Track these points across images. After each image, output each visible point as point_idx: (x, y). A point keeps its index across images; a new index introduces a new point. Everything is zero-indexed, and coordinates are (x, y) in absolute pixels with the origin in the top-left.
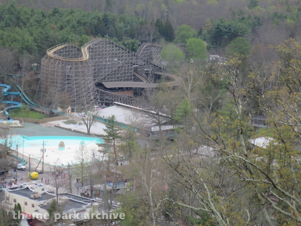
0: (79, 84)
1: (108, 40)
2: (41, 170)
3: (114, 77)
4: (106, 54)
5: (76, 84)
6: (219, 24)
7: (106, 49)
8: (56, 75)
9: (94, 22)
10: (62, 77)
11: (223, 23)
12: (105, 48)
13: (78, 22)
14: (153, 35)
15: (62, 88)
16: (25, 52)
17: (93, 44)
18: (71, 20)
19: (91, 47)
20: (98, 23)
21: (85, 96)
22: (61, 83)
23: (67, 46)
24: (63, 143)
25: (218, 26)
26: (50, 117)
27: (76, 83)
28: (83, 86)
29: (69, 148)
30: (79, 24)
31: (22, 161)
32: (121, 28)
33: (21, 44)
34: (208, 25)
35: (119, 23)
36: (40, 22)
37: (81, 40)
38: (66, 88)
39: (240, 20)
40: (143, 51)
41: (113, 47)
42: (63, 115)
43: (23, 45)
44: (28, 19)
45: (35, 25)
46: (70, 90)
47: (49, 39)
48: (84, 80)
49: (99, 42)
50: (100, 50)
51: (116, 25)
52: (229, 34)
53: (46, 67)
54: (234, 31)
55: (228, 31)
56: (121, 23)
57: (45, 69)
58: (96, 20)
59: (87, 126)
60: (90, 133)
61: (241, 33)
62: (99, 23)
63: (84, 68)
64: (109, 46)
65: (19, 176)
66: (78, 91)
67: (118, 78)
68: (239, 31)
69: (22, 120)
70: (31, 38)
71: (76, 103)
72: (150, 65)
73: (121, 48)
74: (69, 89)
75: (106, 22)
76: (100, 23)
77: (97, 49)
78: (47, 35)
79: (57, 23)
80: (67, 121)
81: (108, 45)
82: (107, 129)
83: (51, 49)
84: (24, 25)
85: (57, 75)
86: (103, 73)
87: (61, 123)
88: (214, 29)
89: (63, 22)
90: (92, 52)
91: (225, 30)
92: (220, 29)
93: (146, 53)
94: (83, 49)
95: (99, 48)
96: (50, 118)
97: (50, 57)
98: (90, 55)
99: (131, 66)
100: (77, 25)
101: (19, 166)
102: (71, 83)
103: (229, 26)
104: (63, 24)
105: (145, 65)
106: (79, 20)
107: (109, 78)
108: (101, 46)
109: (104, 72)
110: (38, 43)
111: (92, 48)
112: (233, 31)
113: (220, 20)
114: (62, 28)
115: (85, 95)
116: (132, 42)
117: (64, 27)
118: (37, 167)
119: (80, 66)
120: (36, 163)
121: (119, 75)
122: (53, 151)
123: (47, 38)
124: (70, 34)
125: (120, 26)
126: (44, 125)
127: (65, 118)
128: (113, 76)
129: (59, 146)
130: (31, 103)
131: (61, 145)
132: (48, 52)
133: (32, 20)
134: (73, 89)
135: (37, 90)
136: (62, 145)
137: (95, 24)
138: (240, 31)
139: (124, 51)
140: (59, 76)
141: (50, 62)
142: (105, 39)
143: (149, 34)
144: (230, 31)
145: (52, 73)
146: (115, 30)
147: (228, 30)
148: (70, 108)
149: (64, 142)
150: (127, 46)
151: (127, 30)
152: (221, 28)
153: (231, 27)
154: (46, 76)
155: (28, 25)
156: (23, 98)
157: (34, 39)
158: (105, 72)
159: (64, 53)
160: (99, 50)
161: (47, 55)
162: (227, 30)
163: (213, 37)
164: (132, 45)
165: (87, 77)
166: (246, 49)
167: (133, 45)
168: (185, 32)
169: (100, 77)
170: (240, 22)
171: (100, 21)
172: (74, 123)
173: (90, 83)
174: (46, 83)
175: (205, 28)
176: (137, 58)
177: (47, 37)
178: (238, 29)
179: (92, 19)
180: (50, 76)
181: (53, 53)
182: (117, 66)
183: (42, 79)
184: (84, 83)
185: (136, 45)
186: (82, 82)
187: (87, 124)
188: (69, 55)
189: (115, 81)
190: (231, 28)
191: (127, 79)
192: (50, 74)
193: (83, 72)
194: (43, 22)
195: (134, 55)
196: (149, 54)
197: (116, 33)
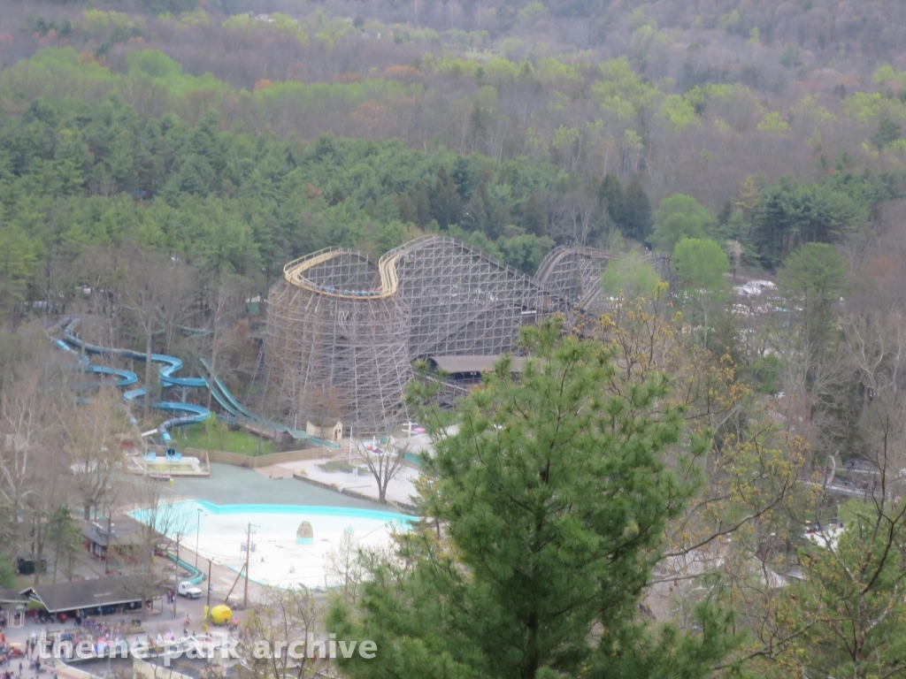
0: (369, 361)
1: (453, 242)
2: (240, 600)
3: (468, 342)
4: (447, 278)
5: (359, 360)
6: (779, 194)
7: (446, 267)
8: (304, 337)
9: (428, 181)
10: (321, 342)
11: (788, 191)
12: (445, 263)
13: (385, 181)
14: (590, 221)
15: (323, 370)
16: (226, 267)
17: (412, 253)
18: (365, 175)
19: (407, 260)
20: (438, 186)
21: (384, 395)
22: (319, 357)
23: (340, 256)
24: (309, 525)
25: (775, 198)
26: (283, 450)
27: (361, 359)
28: (378, 366)
29: (325, 540)
30: (386, 186)
31: (193, 574)
32: (503, 200)
33: (215, 247)
34: (749, 195)
35: (498, 184)
36: (279, 177)
37: (382, 235)
38: (332, 371)
39: (838, 183)
40: (555, 269)
41: (466, 260)
42: (317, 445)
43: (223, 249)
44: (245, 167)
45: (264, 185)
46: (342, 377)
47: (296, 231)
48: (383, 351)
49: (428, 247)
50: (431, 269)
51: (489, 190)
52: (803, 222)
53: (281, 313)
54: (820, 215)
55: (802, 215)
56: (503, 184)
57: (278, 319)
58: (433, 175)
59: (379, 479)
60: (386, 498)
61: (837, 220)
62: (442, 183)
63: (383, 319)
64: (457, 256)
65: (181, 615)
66: (366, 380)
67: (479, 343)
68: (832, 214)
69: (205, 455)
70: (245, 229)
71: (357, 411)
72: (569, 310)
73: (488, 264)
74: (341, 373)
75: (463, 180)
76: (445, 185)
77: (423, 264)
78: (292, 218)
79: (326, 181)
80: (329, 463)
81: (453, 256)
82: (419, 495)
83: (296, 264)
84: (235, 186)
85: (309, 336)
86: (438, 329)
87: (309, 467)
88: (765, 208)
89: (341, 180)
90: (408, 273)
91: (794, 211)
92: (781, 208)
93: (563, 274)
94: (384, 263)
95: (428, 262)
96: (285, 453)
97: (292, 285)
98: (400, 283)
99: (515, 312)
100: (382, 188)
101: (184, 587)
102: (347, 359)
103: (806, 199)
104: (342, 185)
105: (555, 309)
106: (388, 175)
107: (452, 345)
108: (434, 258)
109: (439, 327)
110: (263, 241)
111: (408, 262)
112: (816, 214)
113: (782, 181)
114: (336, 198)
115: (383, 391)
116: (524, 245)
117: (344, 193)
118: (231, 591)
119: (373, 312)
120: (231, 578)
121: (482, 337)
122: (281, 547)
123: (291, 229)
124: (354, 217)
125: (500, 195)
126: (263, 473)
127: (325, 453)
128: (466, 340)
129: (298, 533)
130: (235, 408)
131: (303, 532)
132: (286, 273)
133: (256, 173)
134: (351, 375)
135: (254, 374)
136: (305, 531)
137: (430, 188)
138: (836, 216)
139: (496, 272)
140: (314, 337)
141: (290, 298)
142: (446, 240)
143: (579, 219)
144: (806, 213)
145: (295, 330)
146: (485, 204)
147: (803, 212)
148: (339, 426)
149: (312, 524)
150: (512, 255)
151: (518, 204)
152: (783, 205)
153: (809, 202)
154: (279, 337)
155: (245, 185)
156: (213, 393)
157: (252, 231)
158: (442, 329)
159: (332, 275)
160: (428, 268)
161: (285, 280)
162: (798, 210)
163: (759, 229)
164: (524, 253)
165: (389, 343)
166: (832, 276)
167: (528, 254)
168: (681, 215)
169: (429, 341)
170: (840, 188)
171: (445, 180)
172: (345, 468)
173: (398, 358)
174: (277, 356)
175: (739, 203)
176: (533, 292)
177: (292, 226)
178: (831, 209)
179: (424, 173)
180: (288, 337)
181: (301, 274)
182: (477, 311)
183: (269, 344)
184: (380, 360)
185: (536, 252)
186: (376, 356)
187: (378, 474)
188: (344, 279)
189: (470, 353)
190: (811, 205)
191: (503, 348)
192: (290, 331)
193: (379, 328)
194: (287, 179)
195: (526, 282)
196: (570, 277)
197: (488, 214)
